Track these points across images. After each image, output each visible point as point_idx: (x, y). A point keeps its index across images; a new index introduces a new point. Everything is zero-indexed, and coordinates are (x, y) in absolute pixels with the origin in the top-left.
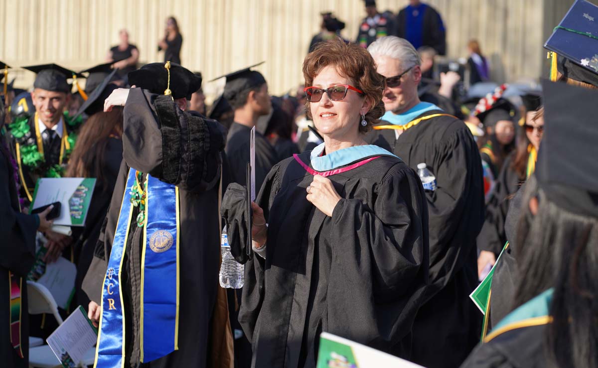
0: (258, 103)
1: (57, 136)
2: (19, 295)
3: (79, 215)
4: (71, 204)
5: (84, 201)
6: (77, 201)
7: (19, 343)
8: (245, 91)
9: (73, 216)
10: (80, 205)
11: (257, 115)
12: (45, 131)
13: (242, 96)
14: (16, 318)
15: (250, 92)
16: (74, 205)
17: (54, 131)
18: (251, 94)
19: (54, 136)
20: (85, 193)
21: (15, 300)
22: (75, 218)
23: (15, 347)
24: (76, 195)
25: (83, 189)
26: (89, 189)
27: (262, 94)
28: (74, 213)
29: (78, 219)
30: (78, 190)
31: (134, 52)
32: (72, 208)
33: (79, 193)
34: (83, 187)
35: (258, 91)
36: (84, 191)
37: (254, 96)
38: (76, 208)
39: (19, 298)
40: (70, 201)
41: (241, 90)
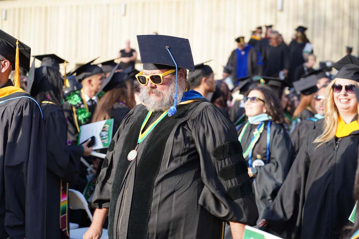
0: (208, 85)
1: (95, 103)
2: (66, 199)
3: (107, 141)
4: (101, 136)
5: (108, 132)
6: (104, 134)
7: (66, 227)
8: (200, 77)
9: (103, 143)
10: (106, 135)
11: (207, 91)
12: (89, 101)
13: (198, 80)
14: (64, 212)
15: (202, 78)
16: (103, 136)
17: (94, 100)
18: (204, 79)
19: (94, 103)
20: (109, 128)
21: (64, 202)
22: (104, 143)
23: (63, 230)
24: (103, 131)
25: (106, 126)
26: (110, 125)
27: (210, 79)
28: (104, 140)
29: (106, 143)
30: (104, 127)
31: (134, 54)
32: (102, 138)
33: (104, 129)
34: (106, 125)
35: (208, 77)
36: (107, 127)
37: (205, 80)
38: (104, 138)
39: (66, 201)
40: (100, 134)
41: (197, 77)
